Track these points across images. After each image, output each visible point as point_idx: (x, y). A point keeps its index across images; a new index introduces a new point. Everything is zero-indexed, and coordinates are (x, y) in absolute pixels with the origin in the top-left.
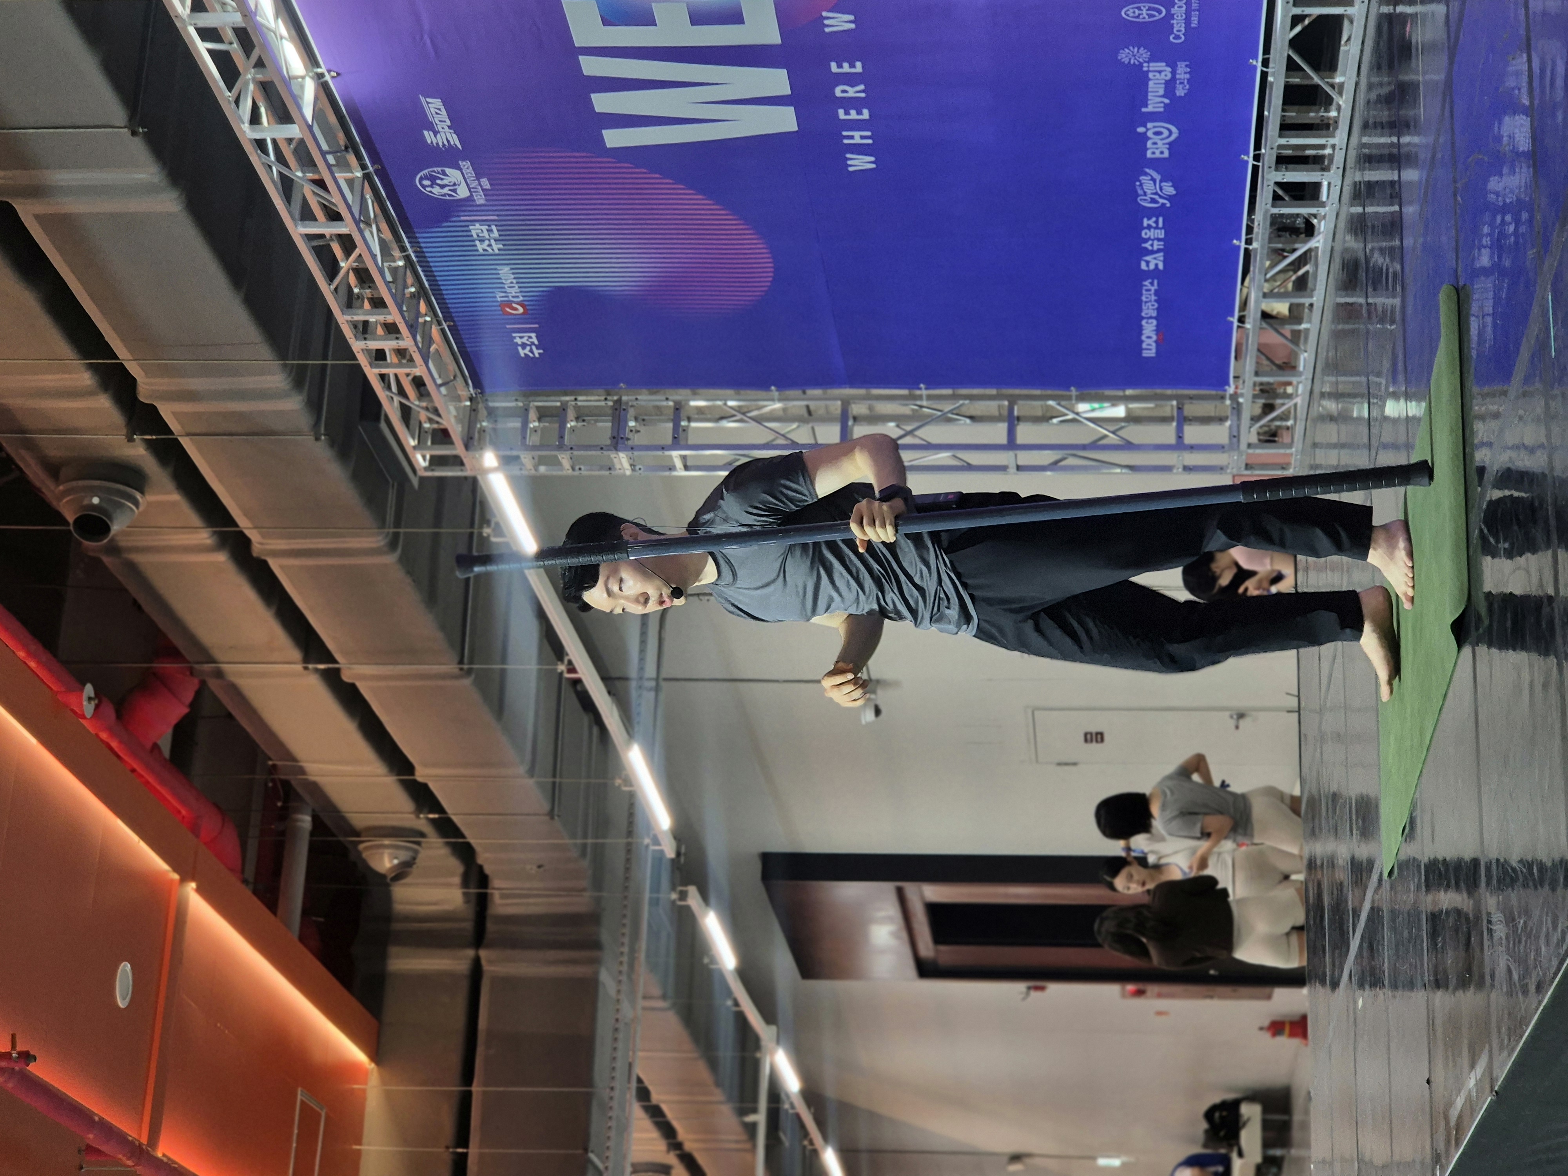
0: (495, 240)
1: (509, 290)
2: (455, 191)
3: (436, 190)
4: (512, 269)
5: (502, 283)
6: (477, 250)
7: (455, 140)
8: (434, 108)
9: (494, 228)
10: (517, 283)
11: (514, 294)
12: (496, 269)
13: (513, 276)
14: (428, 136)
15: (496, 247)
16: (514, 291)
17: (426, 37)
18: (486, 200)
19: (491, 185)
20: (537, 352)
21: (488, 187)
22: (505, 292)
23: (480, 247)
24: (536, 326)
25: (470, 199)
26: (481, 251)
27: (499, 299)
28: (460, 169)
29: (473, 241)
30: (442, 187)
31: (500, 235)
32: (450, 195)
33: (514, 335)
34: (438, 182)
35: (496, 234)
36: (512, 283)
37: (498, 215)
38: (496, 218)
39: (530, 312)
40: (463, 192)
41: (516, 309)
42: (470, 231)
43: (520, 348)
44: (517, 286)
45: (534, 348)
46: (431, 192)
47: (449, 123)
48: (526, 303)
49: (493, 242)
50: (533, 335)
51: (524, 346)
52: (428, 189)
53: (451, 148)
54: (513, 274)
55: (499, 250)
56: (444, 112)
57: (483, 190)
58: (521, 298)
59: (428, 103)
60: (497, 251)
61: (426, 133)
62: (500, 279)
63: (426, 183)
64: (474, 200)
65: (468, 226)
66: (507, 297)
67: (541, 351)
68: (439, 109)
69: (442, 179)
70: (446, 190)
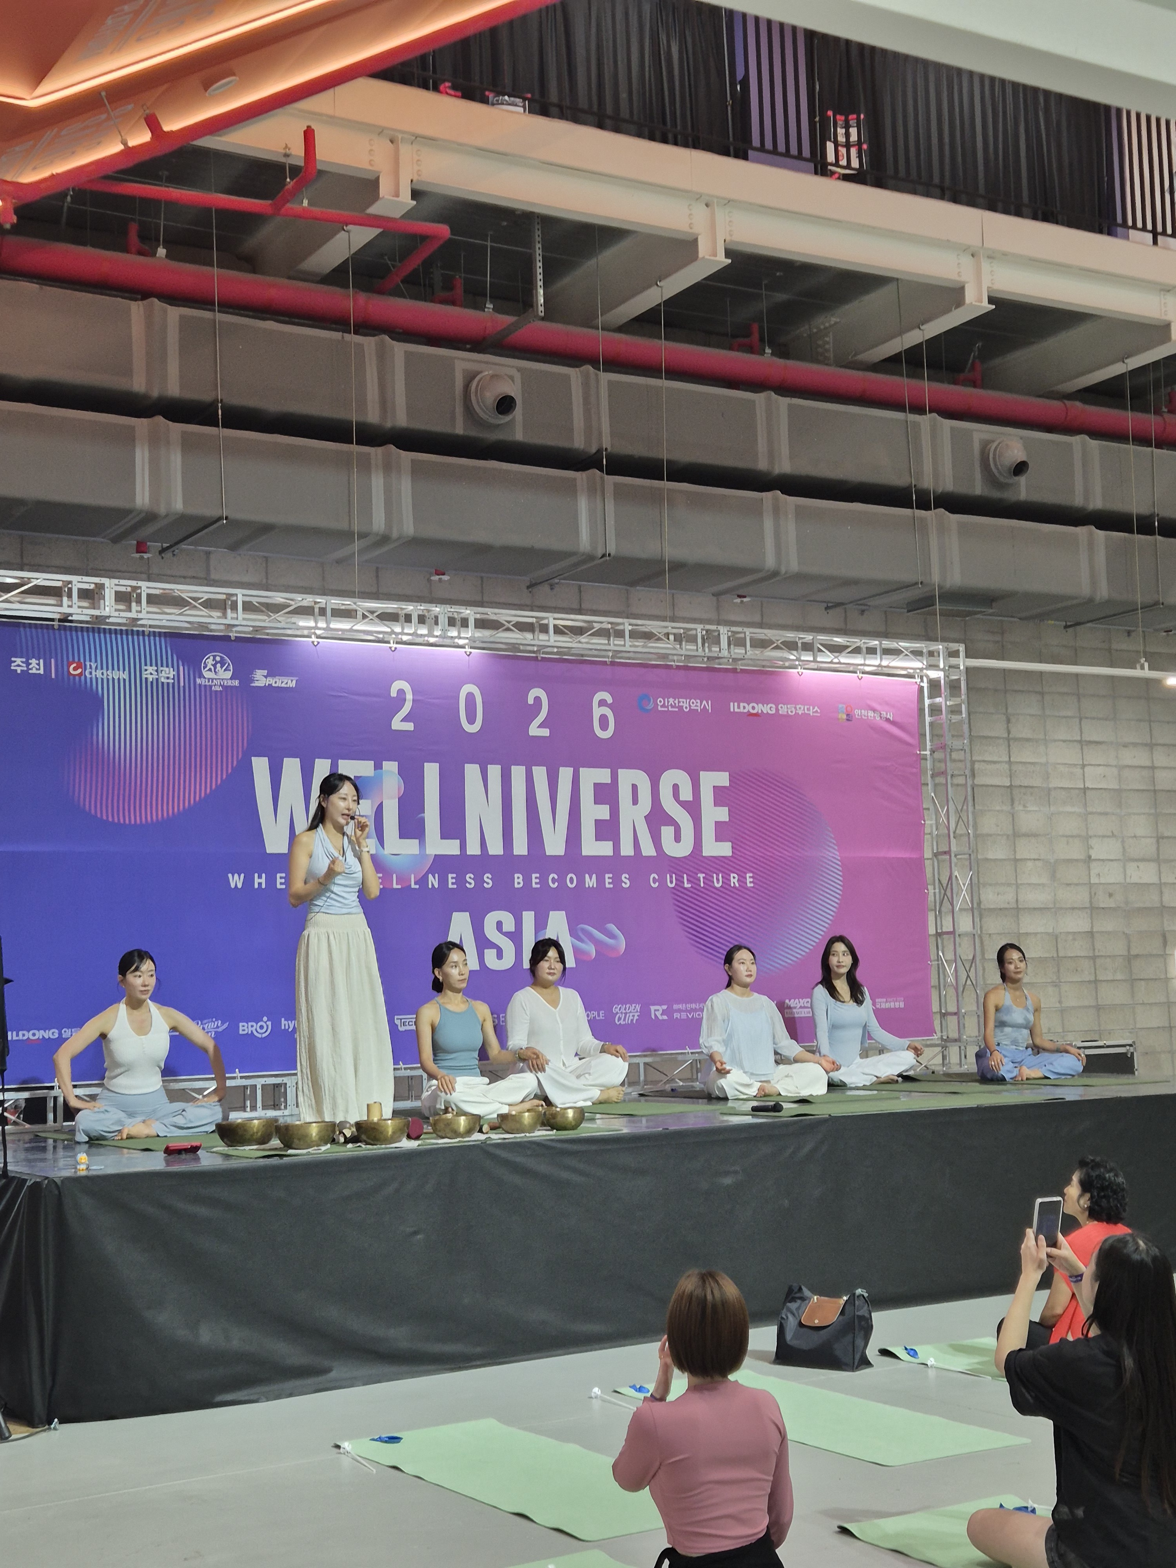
0: (157, 679)
1: (99, 673)
2: (210, 670)
3: (210, 662)
4: (124, 680)
5: (107, 669)
6: (146, 665)
7: (256, 684)
8: (290, 682)
9: (171, 681)
10: (108, 680)
11: (94, 673)
12: (124, 670)
13: (116, 678)
14: (265, 672)
15: (150, 678)
16: (99, 675)
17: (346, 695)
18: (200, 685)
19: (216, 691)
20: (19, 670)
21: (213, 688)
22: (96, 668)
23: (151, 669)
24: (53, 676)
25: (201, 676)
26: (144, 667)
27: (88, 664)
28: (231, 679)
29: (157, 665)
30: (215, 666)
31: (163, 683)
32: (204, 668)
33: (41, 661)
34: (219, 665)
35: (163, 680)
36: (108, 675)
37: (184, 687)
38: (182, 684)
39: (71, 677)
40: (207, 674)
41: (75, 669)
42: (167, 666)
43: (24, 660)
44: (105, 677)
45: (25, 669)
46: (209, 658)
47: (274, 685)
48: (83, 678)
49: (155, 677)
50: (42, 672)
51: (28, 664)
52: (212, 658)
53: (253, 681)
54: (119, 679)
55: (146, 679)
56: (283, 685)
57: (211, 687)
58: (88, 676)
59: (292, 681)
60: (144, 676)
61: (266, 671)
62: (113, 669)
63: (218, 659)
64: (200, 677)
65: (173, 667)
66: (91, 667)
67: (19, 672)
68: (287, 683)
69: (222, 667)
70: (209, 666)
